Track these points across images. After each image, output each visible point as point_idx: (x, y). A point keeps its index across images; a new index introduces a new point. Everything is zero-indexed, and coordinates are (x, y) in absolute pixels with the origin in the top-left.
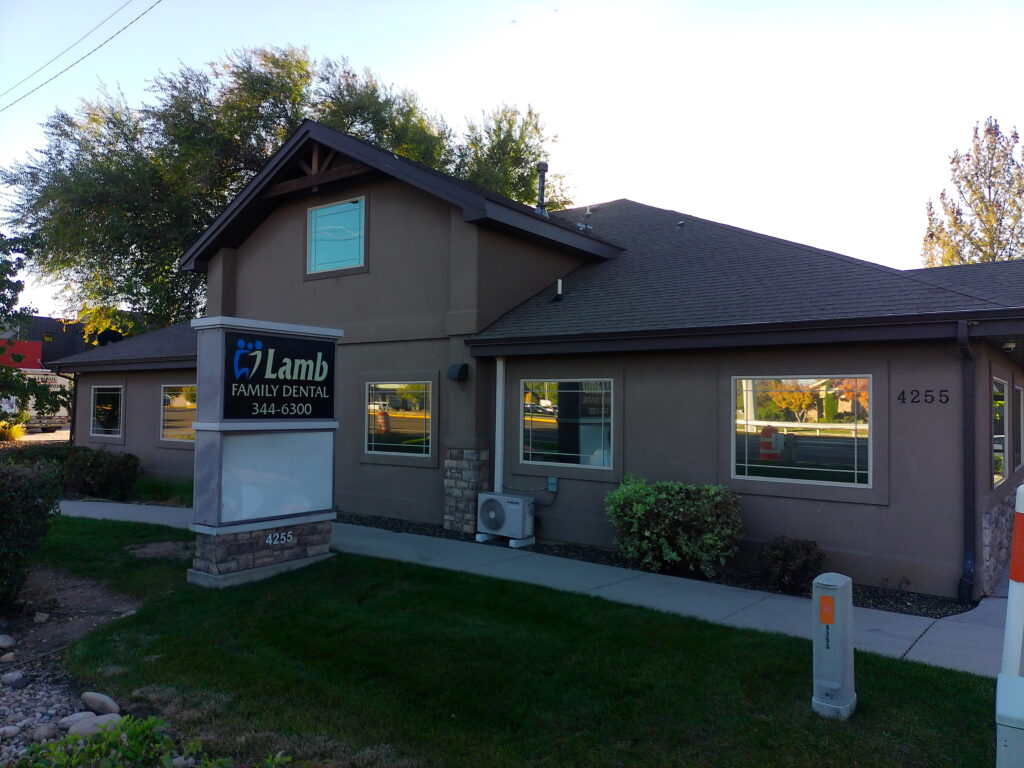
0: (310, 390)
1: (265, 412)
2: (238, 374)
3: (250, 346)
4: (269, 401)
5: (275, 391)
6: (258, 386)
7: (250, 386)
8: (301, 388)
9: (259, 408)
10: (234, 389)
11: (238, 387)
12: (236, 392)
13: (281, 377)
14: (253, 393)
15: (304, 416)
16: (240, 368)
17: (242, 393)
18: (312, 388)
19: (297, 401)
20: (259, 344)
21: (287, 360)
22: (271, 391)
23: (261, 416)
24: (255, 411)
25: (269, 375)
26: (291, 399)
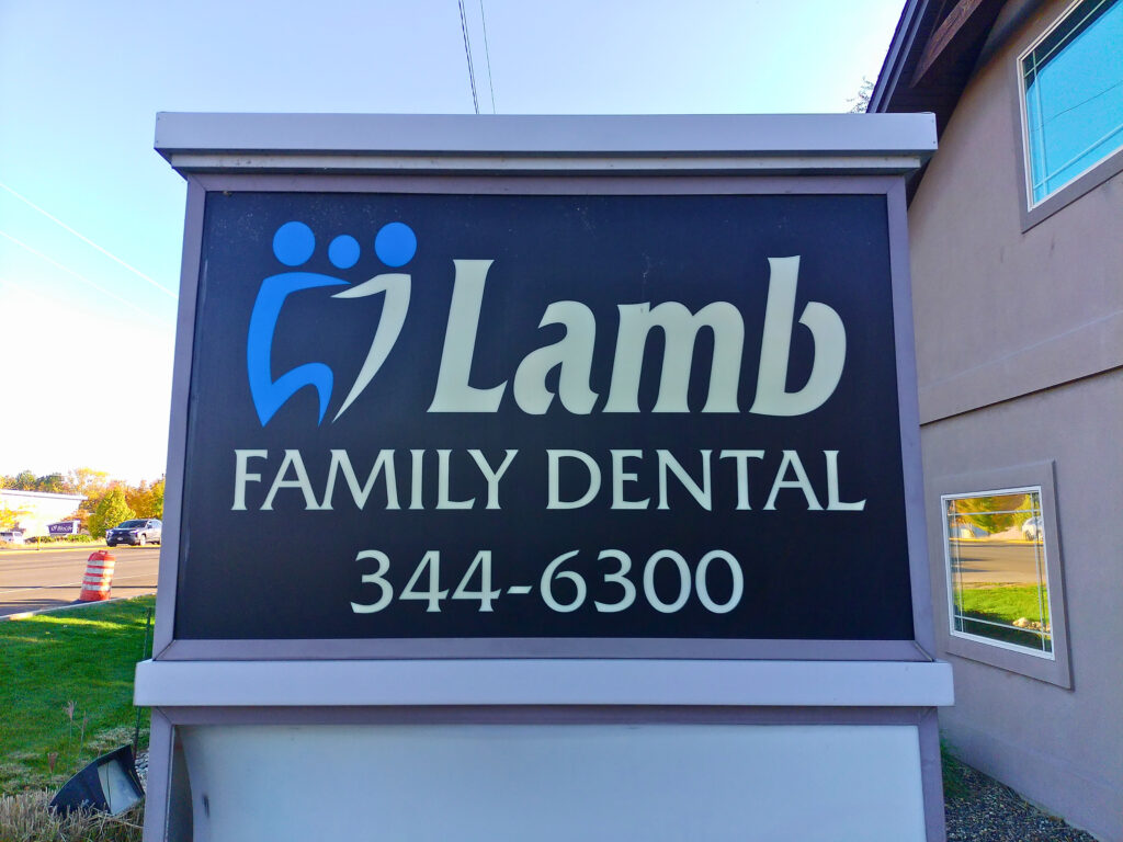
0: (725, 471)
1: (434, 597)
2: (268, 399)
3: (345, 250)
4: (457, 538)
5: (493, 480)
6: (386, 457)
7: (340, 457)
8: (666, 458)
9: (397, 578)
10: (242, 477)
11: (266, 469)
12: (255, 493)
13: (534, 401)
14: (360, 498)
15: (694, 623)
16: (279, 368)
17: (291, 498)
18: (742, 456)
19: (640, 535)
20: (397, 239)
21: (574, 316)
22: (467, 482)
23: (406, 623)
24: (373, 593)
25: (455, 393)
26: (600, 525)
